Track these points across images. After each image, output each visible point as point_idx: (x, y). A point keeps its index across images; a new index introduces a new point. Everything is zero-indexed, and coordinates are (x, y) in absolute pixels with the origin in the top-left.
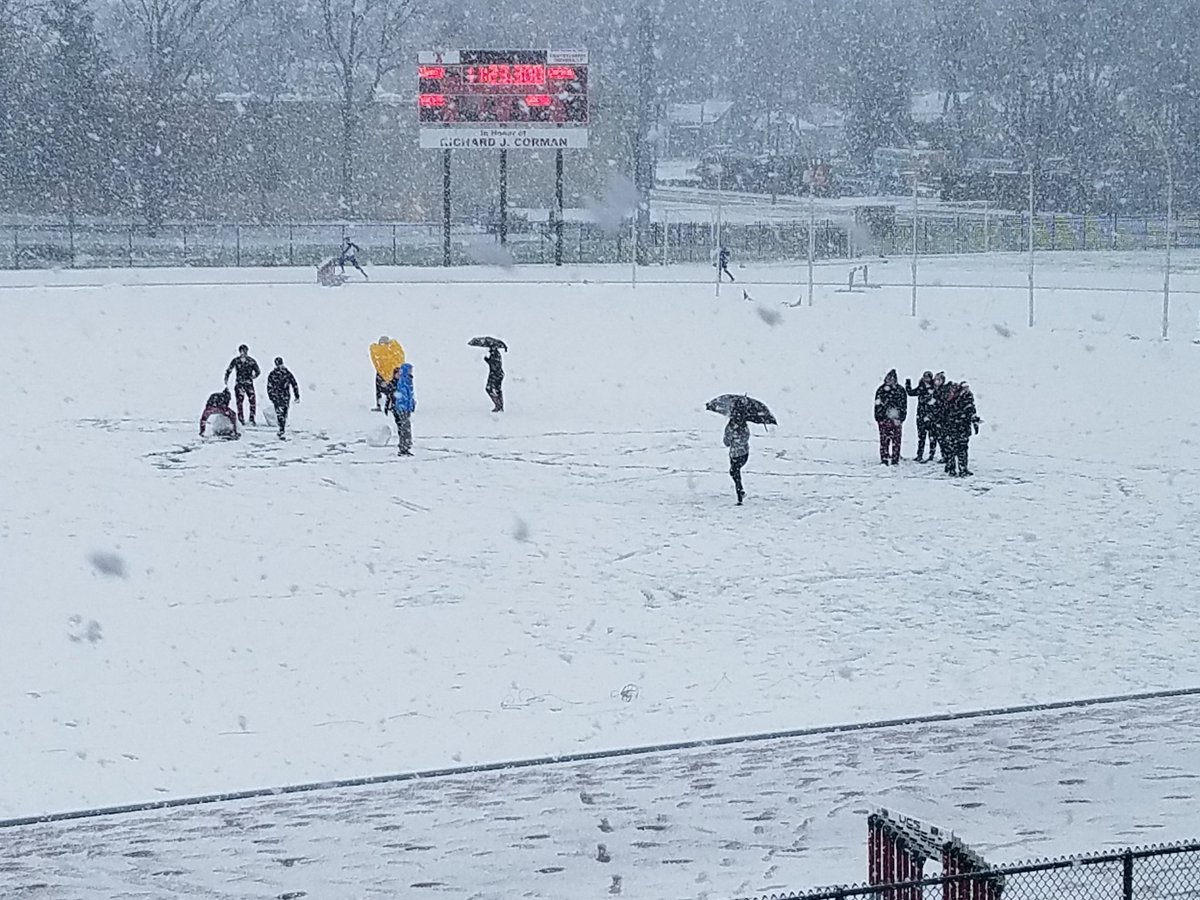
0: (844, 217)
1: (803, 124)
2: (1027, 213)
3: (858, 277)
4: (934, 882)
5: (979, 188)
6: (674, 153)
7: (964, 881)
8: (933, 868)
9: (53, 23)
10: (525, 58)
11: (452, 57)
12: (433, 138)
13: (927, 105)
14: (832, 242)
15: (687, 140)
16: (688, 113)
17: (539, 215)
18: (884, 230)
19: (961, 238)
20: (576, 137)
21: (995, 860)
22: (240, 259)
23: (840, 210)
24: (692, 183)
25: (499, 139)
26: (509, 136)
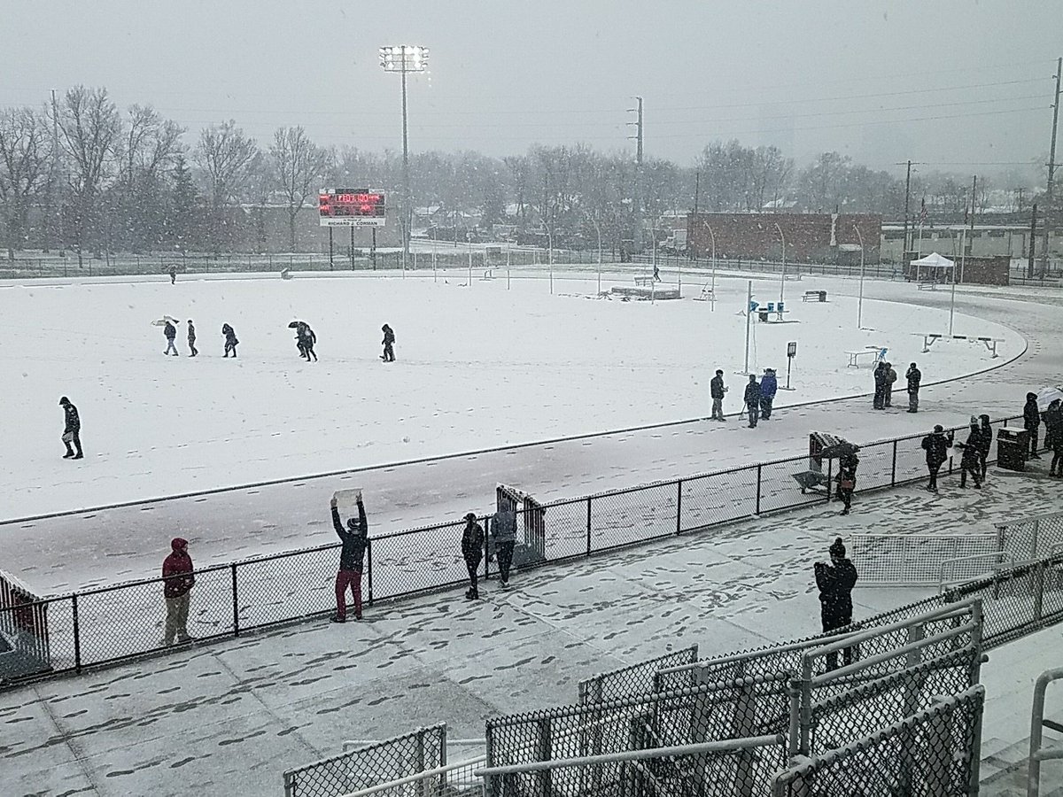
0: (482, 251)
1: (466, 215)
2: (550, 249)
3: (488, 275)
4: (521, 512)
5: (537, 241)
6: (418, 226)
7: (531, 510)
8: (520, 506)
9: (175, 177)
10: (360, 191)
11: (332, 191)
12: (325, 222)
13: (512, 209)
14: (478, 260)
15: (422, 222)
16: (422, 211)
17: (367, 250)
18: (496, 255)
19: (526, 260)
20: (381, 221)
21: (542, 503)
22: (251, 268)
23: (482, 248)
24: (425, 238)
25: (351, 222)
26: (354, 221)
